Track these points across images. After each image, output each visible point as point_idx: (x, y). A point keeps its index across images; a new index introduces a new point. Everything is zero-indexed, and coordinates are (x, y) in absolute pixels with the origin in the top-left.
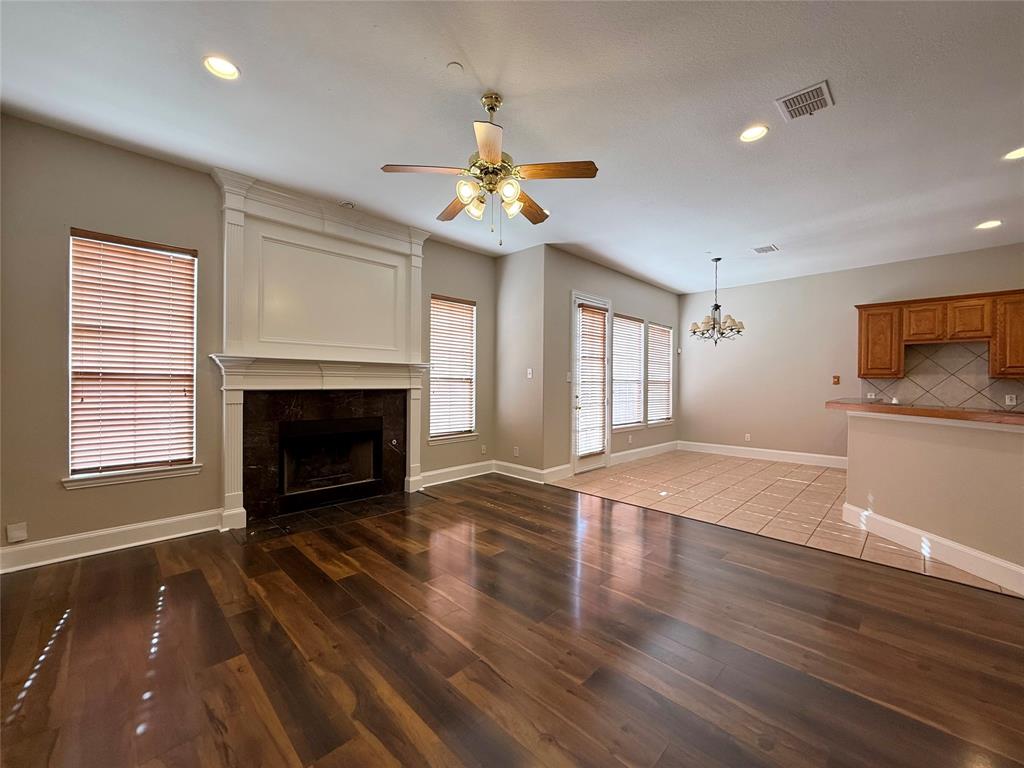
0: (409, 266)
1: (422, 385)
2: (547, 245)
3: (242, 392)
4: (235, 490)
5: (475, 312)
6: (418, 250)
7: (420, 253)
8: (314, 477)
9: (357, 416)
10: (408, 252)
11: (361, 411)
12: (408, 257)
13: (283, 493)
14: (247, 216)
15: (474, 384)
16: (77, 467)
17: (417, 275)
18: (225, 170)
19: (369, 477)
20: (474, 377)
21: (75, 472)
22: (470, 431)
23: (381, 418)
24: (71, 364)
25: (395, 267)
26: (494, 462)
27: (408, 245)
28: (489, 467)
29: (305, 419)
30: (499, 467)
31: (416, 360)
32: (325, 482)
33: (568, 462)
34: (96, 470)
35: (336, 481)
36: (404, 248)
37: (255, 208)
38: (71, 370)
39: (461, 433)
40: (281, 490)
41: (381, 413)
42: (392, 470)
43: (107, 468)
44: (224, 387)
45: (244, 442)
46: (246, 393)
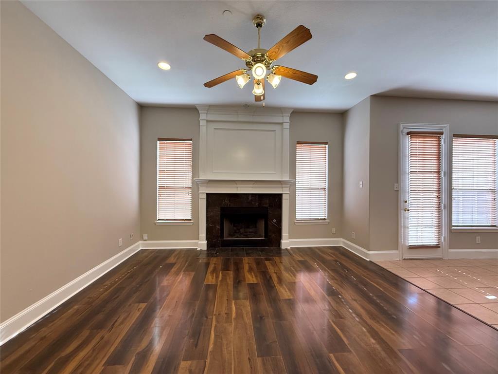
0: (282, 129)
1: (289, 191)
2: (372, 95)
3: (205, 194)
4: (203, 234)
5: (327, 149)
6: (287, 119)
7: (288, 121)
8: (237, 233)
9: (255, 206)
10: (281, 121)
11: (257, 204)
12: (282, 124)
13: (223, 238)
14: (208, 121)
15: (327, 191)
16: (159, 218)
17: (287, 133)
18: (200, 105)
19: (262, 237)
20: (327, 187)
21: (159, 220)
22: (325, 219)
23: (267, 208)
24: (158, 184)
25: (275, 130)
26: (342, 239)
27: (281, 117)
28: (338, 242)
29: (231, 206)
30: (344, 243)
31: (286, 178)
32: (242, 236)
33: (397, 249)
34: (164, 220)
35: (247, 236)
36: (279, 120)
37: (211, 117)
38: (158, 186)
39: (318, 219)
40: (222, 236)
41: (267, 205)
42: (273, 235)
43: (167, 220)
44: (200, 192)
45: (207, 215)
46: (208, 195)
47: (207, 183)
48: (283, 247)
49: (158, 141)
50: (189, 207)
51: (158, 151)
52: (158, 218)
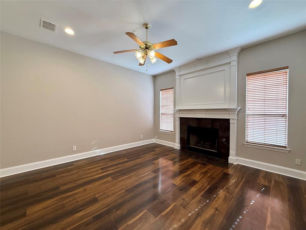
1: (237, 118)
3: (179, 118)
7: (236, 59)
9: (208, 127)
11: (210, 126)
12: (230, 63)
13: (190, 145)
14: (180, 76)
15: (287, 118)
19: (215, 150)
20: (287, 114)
21: (161, 130)
23: (218, 129)
24: (160, 112)
25: (225, 70)
29: (193, 126)
36: (227, 61)
37: (182, 73)
41: (218, 127)
42: (223, 150)
43: (164, 130)
44: (176, 116)
45: (180, 130)
46: (181, 118)
47: (179, 112)
48: (230, 161)
49: (161, 91)
50: (173, 124)
51: (160, 96)
52: (160, 129)
